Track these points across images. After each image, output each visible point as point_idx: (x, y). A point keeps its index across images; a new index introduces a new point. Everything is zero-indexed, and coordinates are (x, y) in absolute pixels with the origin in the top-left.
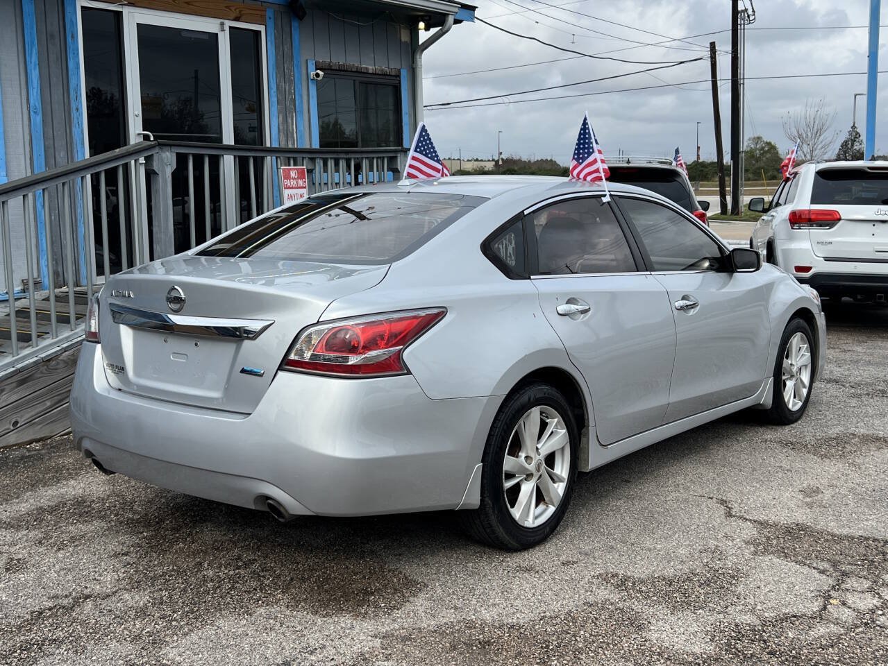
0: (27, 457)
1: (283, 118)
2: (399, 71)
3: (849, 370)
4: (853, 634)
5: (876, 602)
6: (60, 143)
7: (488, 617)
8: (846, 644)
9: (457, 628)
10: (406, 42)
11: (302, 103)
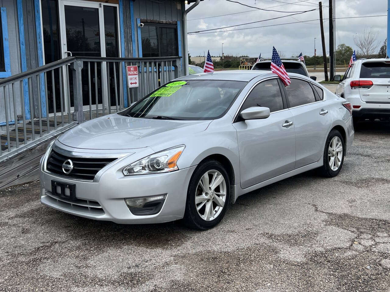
0: (24, 190)
1: (127, 44)
2: (177, 22)
3: (375, 151)
4: (362, 255)
5: (373, 243)
6: (33, 57)
7: (216, 249)
8: (359, 258)
9: (203, 253)
10: (179, 9)
11: (135, 38)
